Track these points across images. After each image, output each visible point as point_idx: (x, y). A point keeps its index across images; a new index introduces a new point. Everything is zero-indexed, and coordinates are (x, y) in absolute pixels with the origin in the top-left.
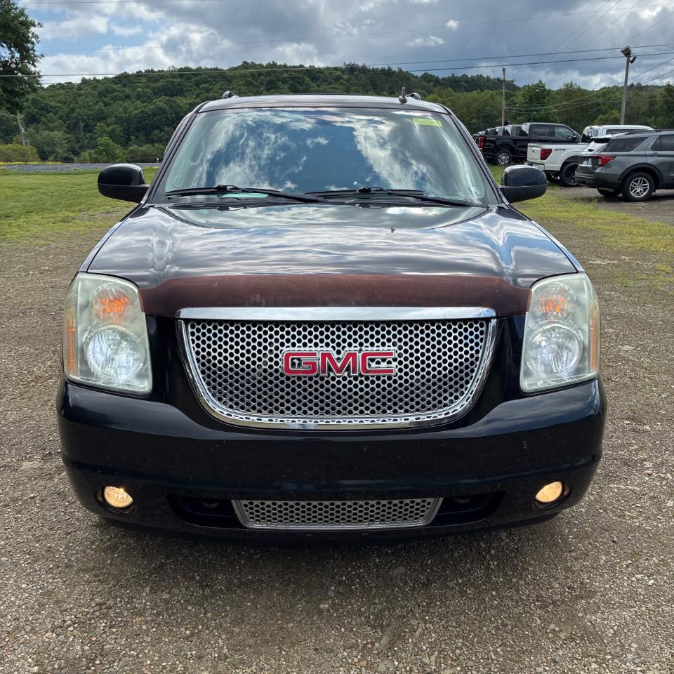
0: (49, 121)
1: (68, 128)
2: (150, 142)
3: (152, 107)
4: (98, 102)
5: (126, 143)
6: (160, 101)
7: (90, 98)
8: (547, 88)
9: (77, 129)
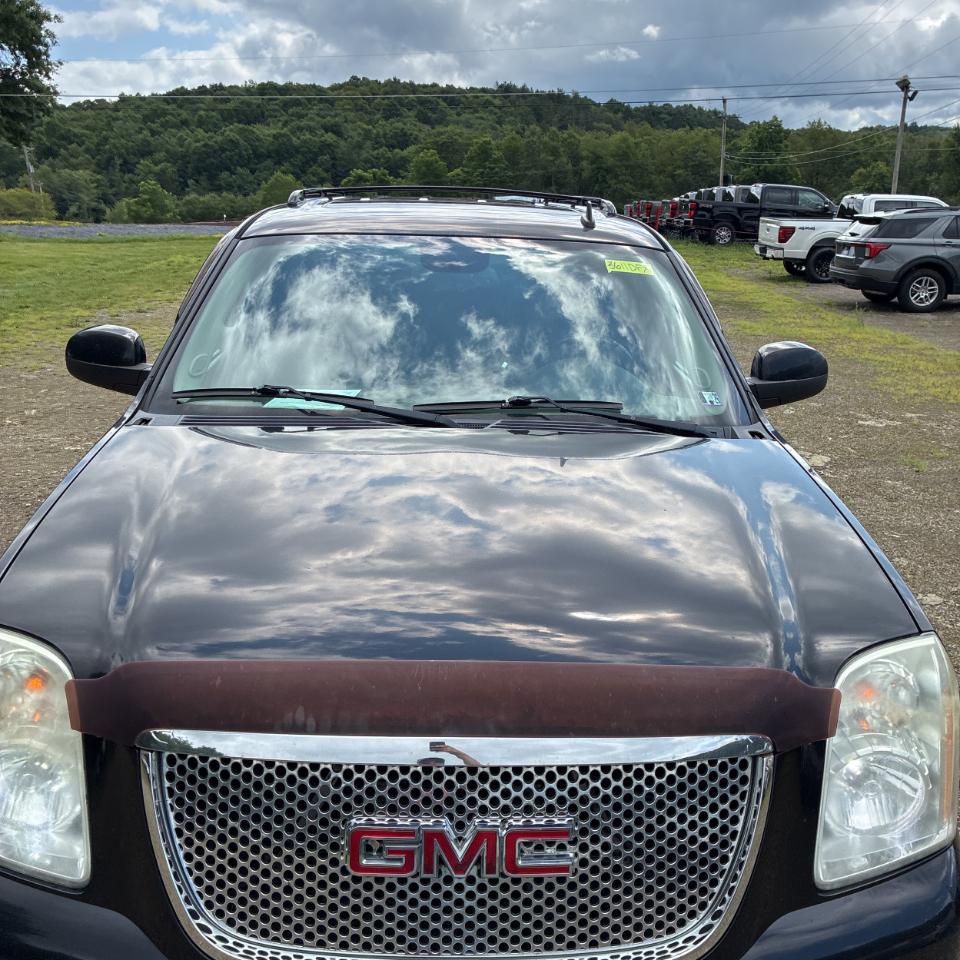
0: (72, 156)
1: (98, 165)
2: (215, 190)
3: (220, 138)
4: (141, 129)
5: (181, 189)
6: (231, 130)
7: (130, 124)
8: (785, 127)
9: (110, 168)
